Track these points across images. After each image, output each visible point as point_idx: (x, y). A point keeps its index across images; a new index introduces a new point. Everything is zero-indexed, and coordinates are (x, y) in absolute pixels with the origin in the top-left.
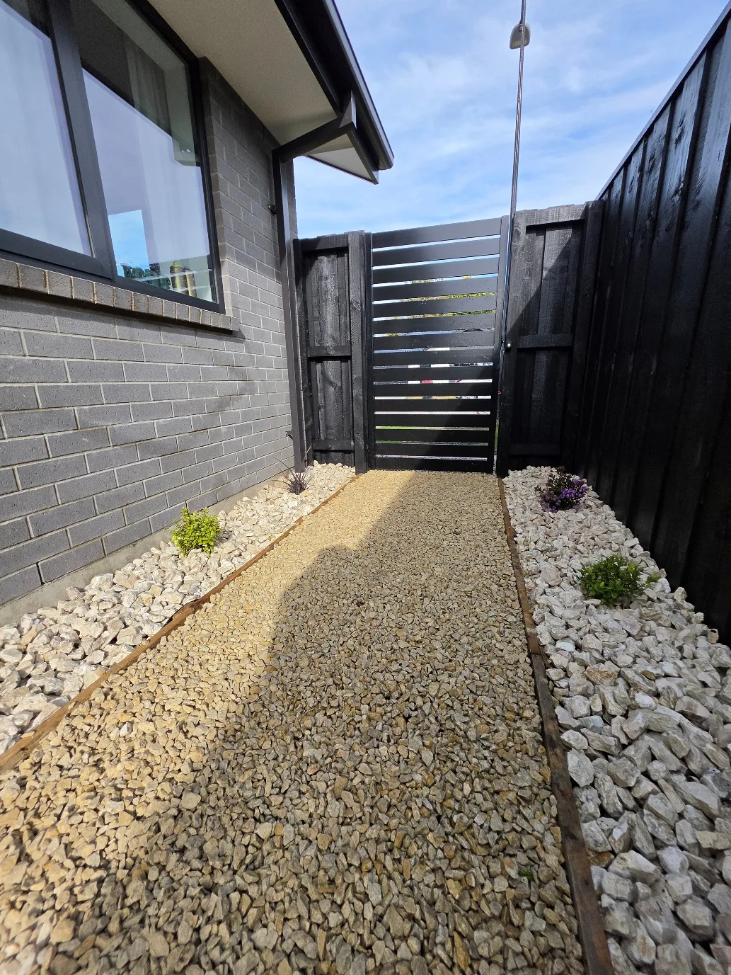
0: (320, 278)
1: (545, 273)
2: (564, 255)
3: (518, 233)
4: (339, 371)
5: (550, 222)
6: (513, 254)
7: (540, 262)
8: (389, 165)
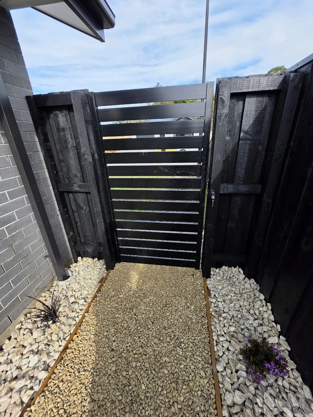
0: (59, 129)
1: (242, 135)
2: (259, 120)
3: (223, 101)
4: (86, 200)
5: (250, 90)
6: (218, 121)
7: (238, 124)
8: (112, 25)
